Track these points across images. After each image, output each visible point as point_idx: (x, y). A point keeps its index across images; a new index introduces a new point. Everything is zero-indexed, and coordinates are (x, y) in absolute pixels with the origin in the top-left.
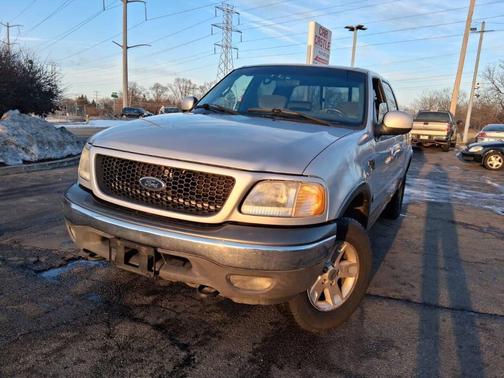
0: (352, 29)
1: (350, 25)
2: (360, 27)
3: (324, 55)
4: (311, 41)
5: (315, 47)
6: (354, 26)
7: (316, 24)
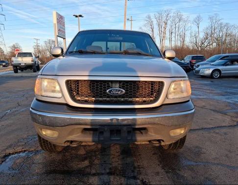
0: (77, 16)
1: (76, 15)
2: (80, 16)
3: (63, 28)
4: (55, 21)
5: (58, 24)
6: (78, 15)
7: (57, 13)
